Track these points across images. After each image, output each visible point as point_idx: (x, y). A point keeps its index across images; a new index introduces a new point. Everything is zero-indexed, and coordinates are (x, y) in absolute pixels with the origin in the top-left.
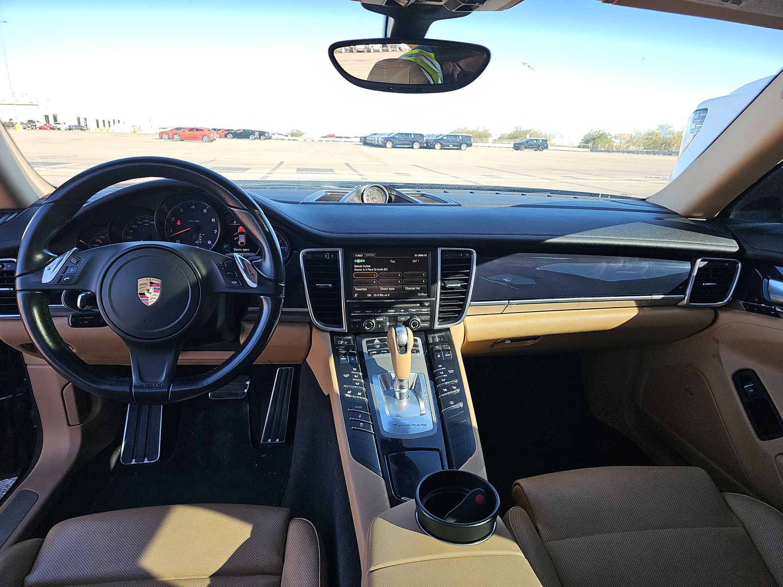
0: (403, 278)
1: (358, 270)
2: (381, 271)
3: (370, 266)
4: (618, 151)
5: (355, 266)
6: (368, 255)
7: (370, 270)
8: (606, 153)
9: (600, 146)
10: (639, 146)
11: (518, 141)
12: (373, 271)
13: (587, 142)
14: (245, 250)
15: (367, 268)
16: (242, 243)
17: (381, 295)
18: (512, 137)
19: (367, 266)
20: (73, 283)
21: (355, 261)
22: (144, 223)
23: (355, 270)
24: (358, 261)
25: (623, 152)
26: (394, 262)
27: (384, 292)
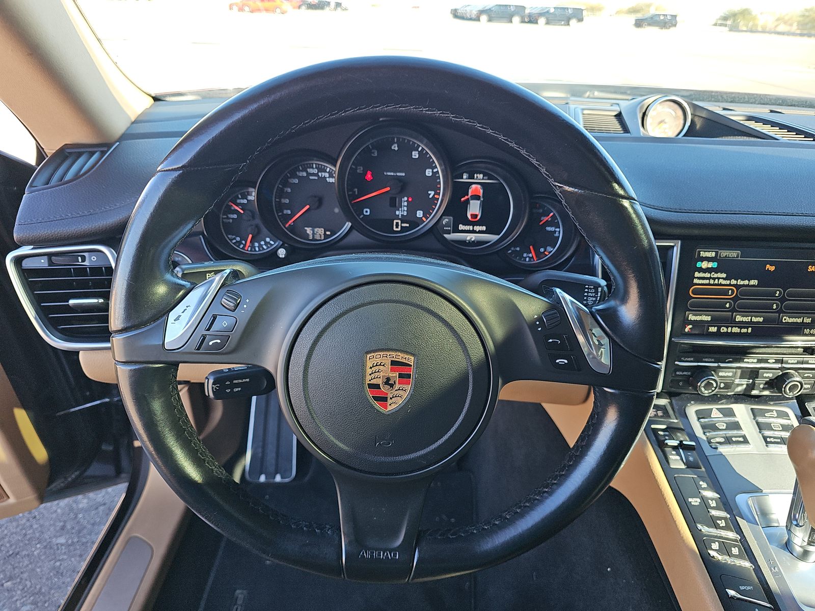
0: (782, 300)
1: (701, 282)
2: (744, 286)
3: (724, 275)
4: (764, 32)
5: (697, 274)
6: (724, 253)
7: (724, 282)
8: (748, 34)
9: (742, 26)
10: (791, 25)
11: (640, 16)
12: (730, 285)
13: (725, 18)
14: (477, 228)
15: (719, 278)
16: (475, 216)
17: (736, 330)
18: (634, 11)
19: (719, 275)
20: (230, 349)
21: (699, 264)
22: (309, 174)
23: (696, 281)
24: (704, 265)
25: (770, 32)
26: (772, 268)
27: (741, 325)
